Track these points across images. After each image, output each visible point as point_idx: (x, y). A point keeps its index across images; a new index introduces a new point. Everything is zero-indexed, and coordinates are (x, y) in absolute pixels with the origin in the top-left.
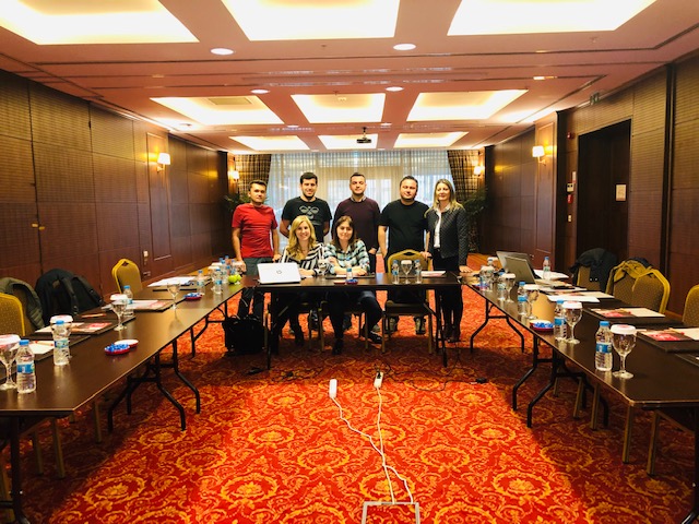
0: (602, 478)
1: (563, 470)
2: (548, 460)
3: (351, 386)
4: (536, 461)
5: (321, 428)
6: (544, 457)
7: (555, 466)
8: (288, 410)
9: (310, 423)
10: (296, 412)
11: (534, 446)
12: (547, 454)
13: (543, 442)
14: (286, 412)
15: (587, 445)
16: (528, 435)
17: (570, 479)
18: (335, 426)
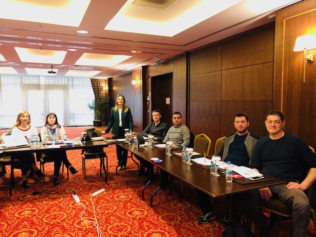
0: (186, 225)
1: (170, 225)
2: (163, 222)
3: (61, 200)
4: (159, 223)
5: (51, 225)
6: (161, 220)
7: (167, 224)
8: (29, 218)
9: (44, 224)
10: (34, 219)
11: (156, 216)
12: (162, 218)
13: (159, 213)
14: (28, 219)
15: (176, 211)
16: (152, 211)
17: (175, 229)
18: (59, 223)
